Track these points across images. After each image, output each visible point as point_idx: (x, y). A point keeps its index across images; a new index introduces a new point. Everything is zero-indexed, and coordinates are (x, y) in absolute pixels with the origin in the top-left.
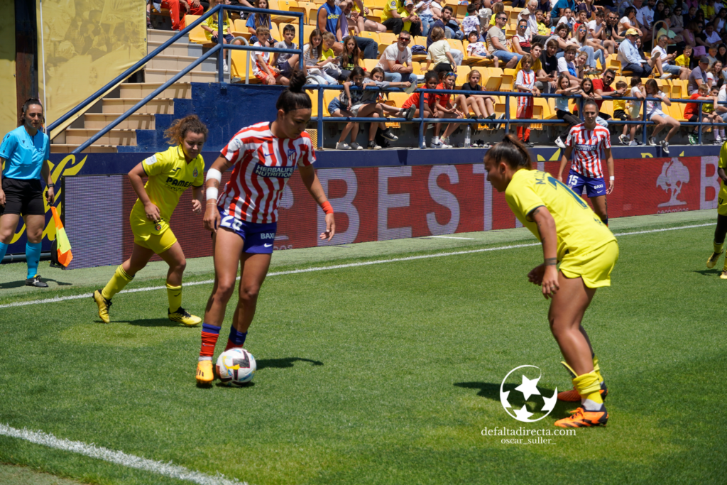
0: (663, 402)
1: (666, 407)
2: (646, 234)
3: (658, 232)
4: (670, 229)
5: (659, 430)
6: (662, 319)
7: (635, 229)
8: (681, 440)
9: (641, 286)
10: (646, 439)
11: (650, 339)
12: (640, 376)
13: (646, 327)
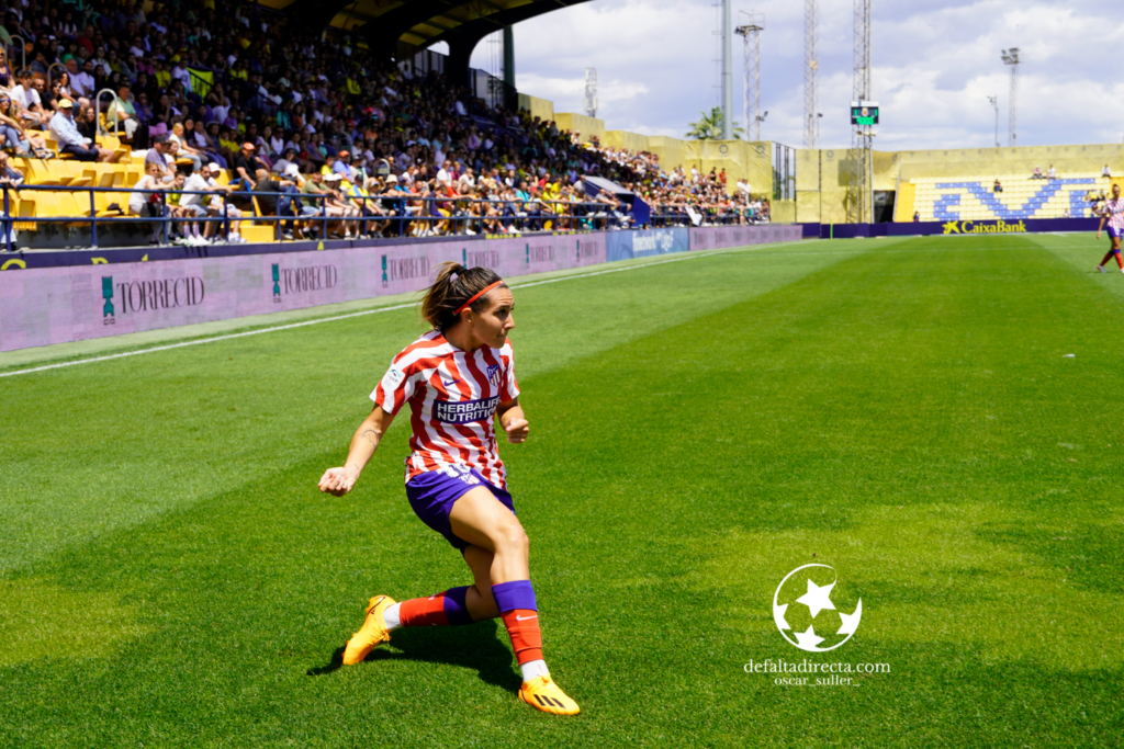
0: (125, 572)
1: (128, 578)
2: (104, 361)
3: (119, 359)
4: (135, 353)
5: (119, 609)
6: (125, 466)
7: (90, 356)
8: (148, 619)
9: (96, 427)
10: (103, 623)
11: (108, 494)
12: (95, 542)
13: (103, 478)
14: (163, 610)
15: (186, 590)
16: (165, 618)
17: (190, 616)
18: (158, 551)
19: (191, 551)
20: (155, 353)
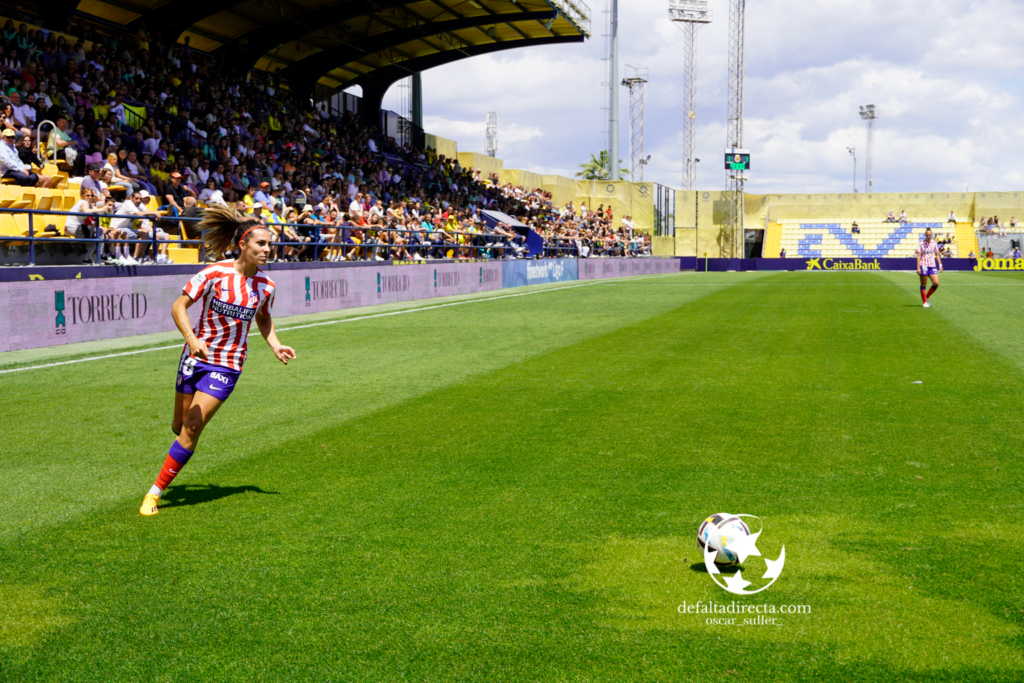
0: (50, 566)
1: (53, 572)
2: (38, 370)
3: (52, 367)
5: (43, 601)
6: (54, 468)
8: (70, 610)
9: (28, 431)
10: (27, 614)
11: (37, 492)
12: (23, 538)
14: (85, 602)
15: (106, 584)
16: (86, 610)
17: (110, 608)
18: (81, 547)
19: (113, 548)
20: (85, 363)
